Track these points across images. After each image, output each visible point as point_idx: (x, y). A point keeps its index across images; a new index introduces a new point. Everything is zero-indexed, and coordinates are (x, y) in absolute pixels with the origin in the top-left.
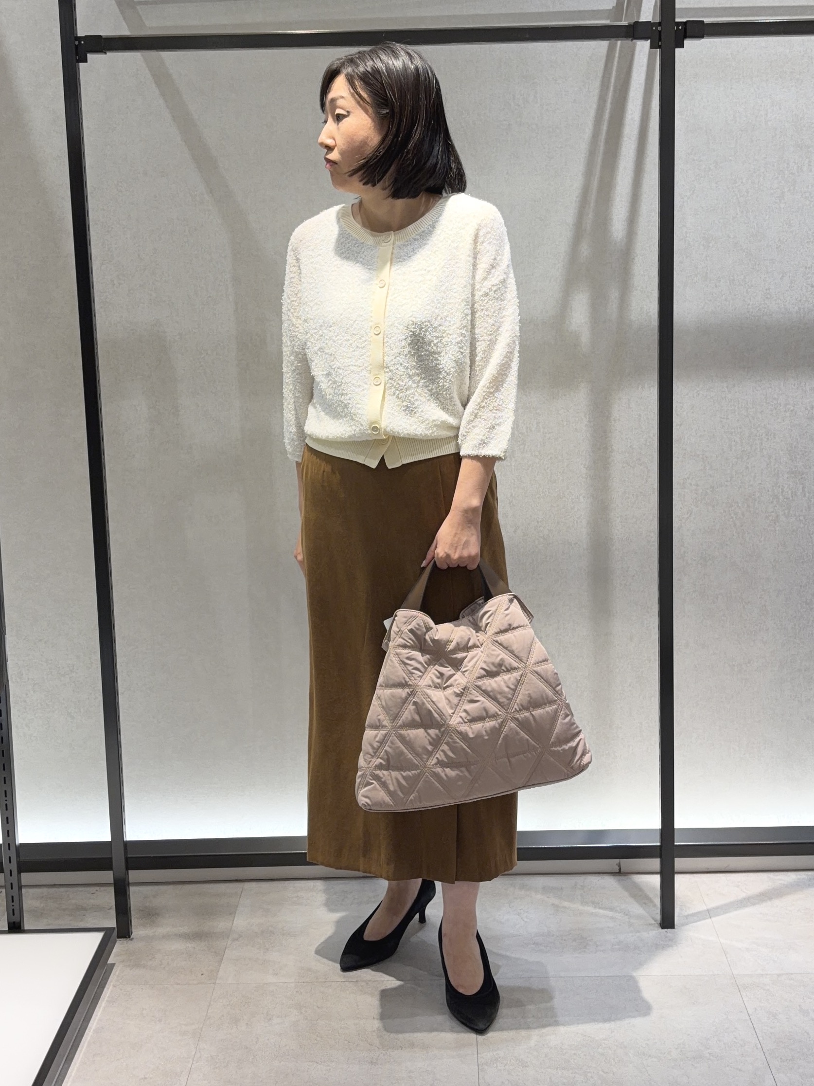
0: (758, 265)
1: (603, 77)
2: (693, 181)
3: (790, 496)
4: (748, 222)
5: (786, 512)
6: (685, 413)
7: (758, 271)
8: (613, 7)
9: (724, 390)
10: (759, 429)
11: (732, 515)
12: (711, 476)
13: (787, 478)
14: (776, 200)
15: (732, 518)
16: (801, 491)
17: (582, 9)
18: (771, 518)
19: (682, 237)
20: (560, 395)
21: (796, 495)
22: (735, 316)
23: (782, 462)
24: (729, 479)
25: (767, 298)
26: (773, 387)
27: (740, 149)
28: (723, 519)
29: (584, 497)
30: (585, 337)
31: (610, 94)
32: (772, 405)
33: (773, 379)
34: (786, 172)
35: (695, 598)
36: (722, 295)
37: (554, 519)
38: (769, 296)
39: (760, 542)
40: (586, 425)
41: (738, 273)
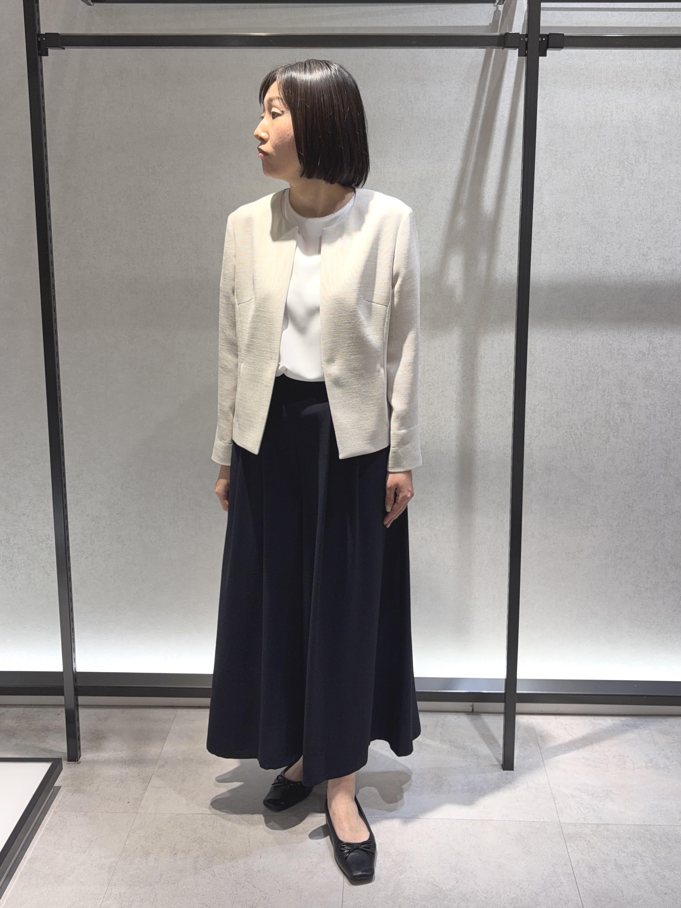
0: (601, 237)
1: (480, 80)
2: (550, 167)
3: (619, 422)
4: (594, 202)
5: (616, 434)
6: (537, 353)
7: (601, 241)
8: (490, 24)
9: (569, 336)
10: (596, 368)
11: (572, 435)
12: (556, 403)
13: (618, 407)
14: (617, 184)
15: (572, 437)
16: (628, 418)
17: (465, 25)
18: (603, 438)
19: (539, 213)
20: (438, 335)
21: (624, 421)
22: (581, 277)
23: (613, 395)
24: (571, 407)
25: (607, 264)
26: (609, 335)
27: (589, 142)
28: (565, 438)
29: (454, 417)
30: (459, 291)
31: (486, 95)
32: (608, 349)
33: (609, 329)
34: (626, 163)
35: (540, 499)
36: (571, 260)
37: (430, 433)
38: (608, 262)
39: (595, 457)
40: (458, 360)
41: (584, 242)
